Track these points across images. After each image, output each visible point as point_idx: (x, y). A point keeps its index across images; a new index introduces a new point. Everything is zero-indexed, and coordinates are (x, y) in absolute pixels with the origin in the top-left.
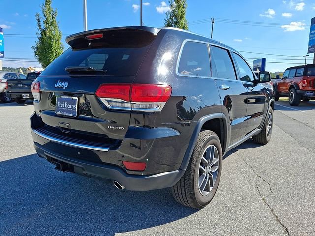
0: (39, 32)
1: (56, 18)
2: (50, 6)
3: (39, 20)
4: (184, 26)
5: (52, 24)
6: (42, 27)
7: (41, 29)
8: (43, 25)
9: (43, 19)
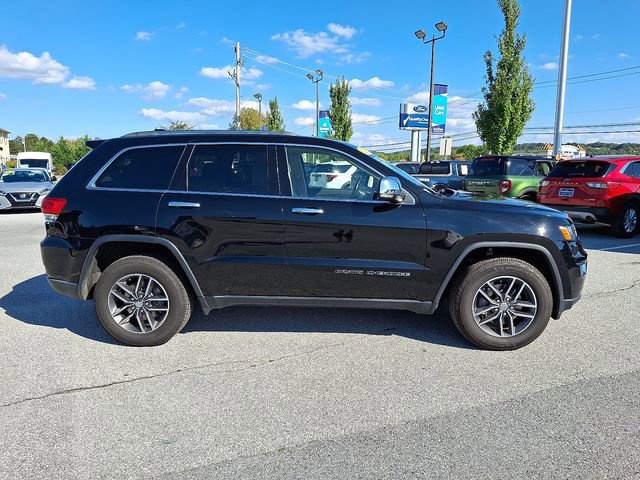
3: (489, 63)
6: (494, 76)
7: (491, 78)
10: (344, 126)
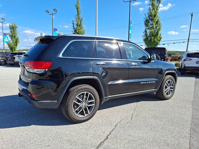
0: (73, 31)
1: (82, 22)
2: (80, 15)
3: (73, 24)
4: (158, 22)
5: (80, 25)
6: (75, 28)
7: (74, 28)
8: (75, 26)
9: (75, 23)
10: (16, 39)
